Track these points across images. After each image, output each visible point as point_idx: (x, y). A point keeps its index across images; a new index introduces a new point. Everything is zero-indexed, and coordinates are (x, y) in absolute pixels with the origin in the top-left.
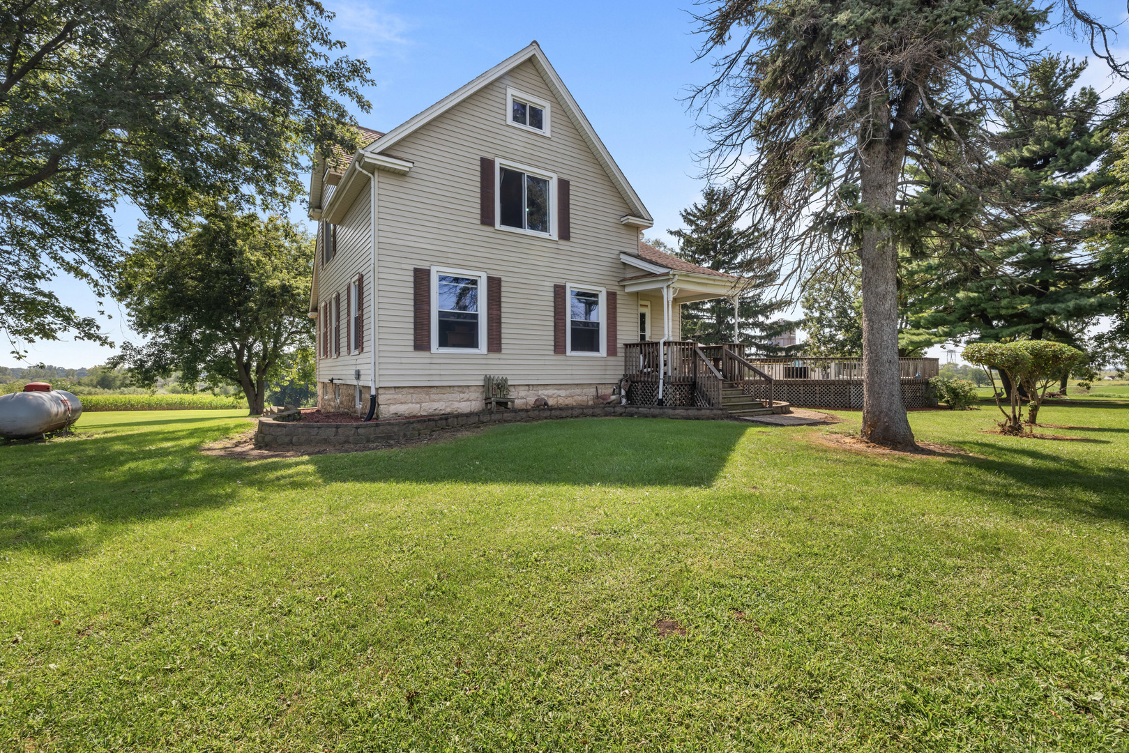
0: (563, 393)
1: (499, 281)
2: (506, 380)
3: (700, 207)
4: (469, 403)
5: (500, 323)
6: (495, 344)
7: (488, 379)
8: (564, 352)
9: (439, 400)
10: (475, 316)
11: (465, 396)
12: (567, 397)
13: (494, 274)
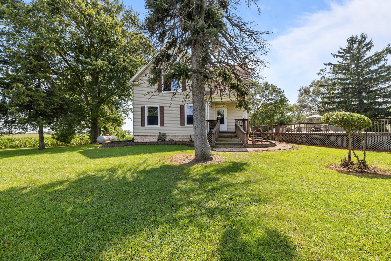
0: (185, 137)
1: (163, 107)
2: (165, 134)
3: (344, 48)
4: (155, 140)
5: (163, 118)
6: (162, 124)
7: (160, 133)
8: (184, 125)
9: (148, 139)
10: (157, 117)
11: (155, 138)
12: (186, 139)
13: (161, 105)
